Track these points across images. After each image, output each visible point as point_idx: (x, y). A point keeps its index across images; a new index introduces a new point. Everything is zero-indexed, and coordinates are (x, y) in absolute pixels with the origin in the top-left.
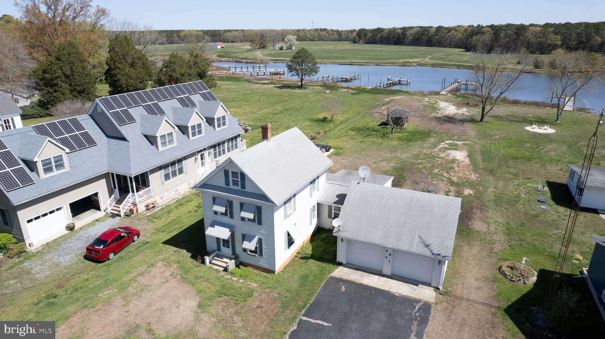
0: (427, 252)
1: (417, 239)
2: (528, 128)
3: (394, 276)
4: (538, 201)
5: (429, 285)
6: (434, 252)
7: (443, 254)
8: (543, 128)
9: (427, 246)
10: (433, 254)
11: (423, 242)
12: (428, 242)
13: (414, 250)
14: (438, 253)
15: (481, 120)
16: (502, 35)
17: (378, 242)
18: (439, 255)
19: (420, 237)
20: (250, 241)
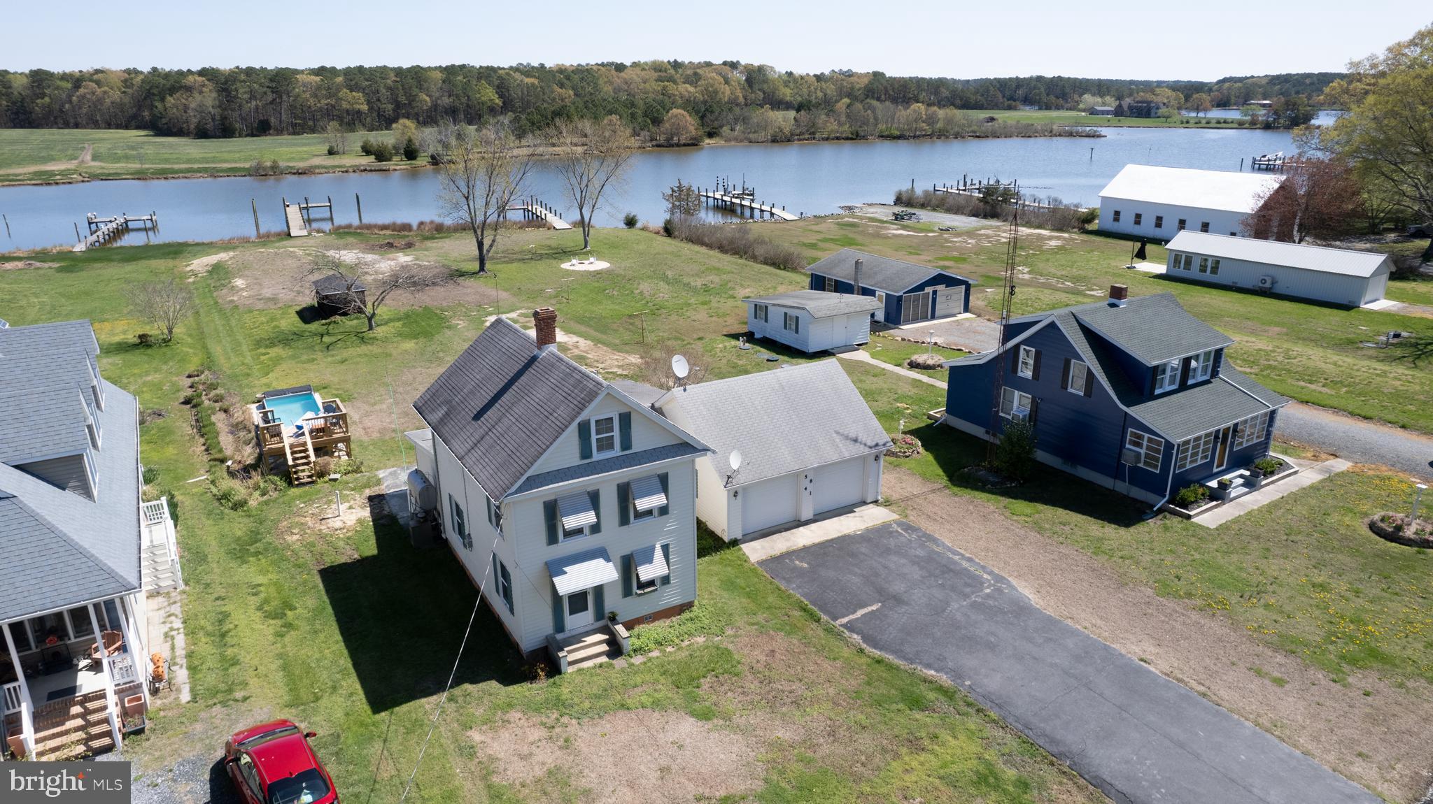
0: (862, 450)
1: (838, 439)
2: (566, 266)
3: (817, 517)
4: (768, 360)
5: (864, 503)
6: (869, 444)
7: (881, 442)
8: (586, 262)
9: (856, 441)
10: (871, 447)
11: (847, 438)
12: (853, 435)
13: (847, 455)
14: (874, 443)
15: (482, 268)
16: (243, 93)
17: (795, 466)
18: (877, 445)
19: (837, 433)
20: (649, 560)
